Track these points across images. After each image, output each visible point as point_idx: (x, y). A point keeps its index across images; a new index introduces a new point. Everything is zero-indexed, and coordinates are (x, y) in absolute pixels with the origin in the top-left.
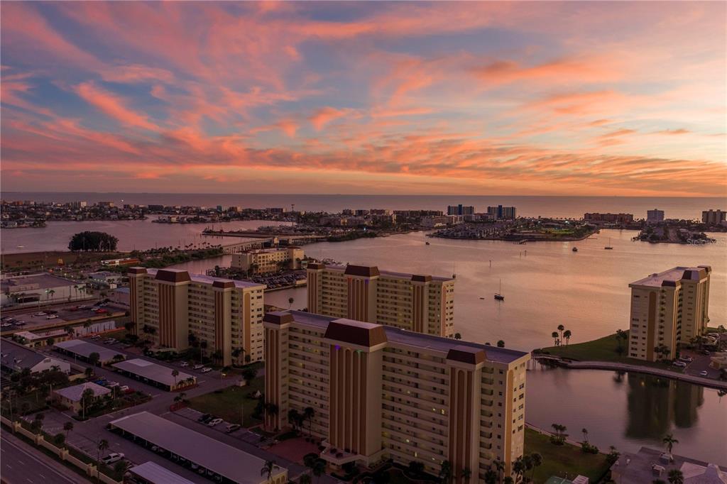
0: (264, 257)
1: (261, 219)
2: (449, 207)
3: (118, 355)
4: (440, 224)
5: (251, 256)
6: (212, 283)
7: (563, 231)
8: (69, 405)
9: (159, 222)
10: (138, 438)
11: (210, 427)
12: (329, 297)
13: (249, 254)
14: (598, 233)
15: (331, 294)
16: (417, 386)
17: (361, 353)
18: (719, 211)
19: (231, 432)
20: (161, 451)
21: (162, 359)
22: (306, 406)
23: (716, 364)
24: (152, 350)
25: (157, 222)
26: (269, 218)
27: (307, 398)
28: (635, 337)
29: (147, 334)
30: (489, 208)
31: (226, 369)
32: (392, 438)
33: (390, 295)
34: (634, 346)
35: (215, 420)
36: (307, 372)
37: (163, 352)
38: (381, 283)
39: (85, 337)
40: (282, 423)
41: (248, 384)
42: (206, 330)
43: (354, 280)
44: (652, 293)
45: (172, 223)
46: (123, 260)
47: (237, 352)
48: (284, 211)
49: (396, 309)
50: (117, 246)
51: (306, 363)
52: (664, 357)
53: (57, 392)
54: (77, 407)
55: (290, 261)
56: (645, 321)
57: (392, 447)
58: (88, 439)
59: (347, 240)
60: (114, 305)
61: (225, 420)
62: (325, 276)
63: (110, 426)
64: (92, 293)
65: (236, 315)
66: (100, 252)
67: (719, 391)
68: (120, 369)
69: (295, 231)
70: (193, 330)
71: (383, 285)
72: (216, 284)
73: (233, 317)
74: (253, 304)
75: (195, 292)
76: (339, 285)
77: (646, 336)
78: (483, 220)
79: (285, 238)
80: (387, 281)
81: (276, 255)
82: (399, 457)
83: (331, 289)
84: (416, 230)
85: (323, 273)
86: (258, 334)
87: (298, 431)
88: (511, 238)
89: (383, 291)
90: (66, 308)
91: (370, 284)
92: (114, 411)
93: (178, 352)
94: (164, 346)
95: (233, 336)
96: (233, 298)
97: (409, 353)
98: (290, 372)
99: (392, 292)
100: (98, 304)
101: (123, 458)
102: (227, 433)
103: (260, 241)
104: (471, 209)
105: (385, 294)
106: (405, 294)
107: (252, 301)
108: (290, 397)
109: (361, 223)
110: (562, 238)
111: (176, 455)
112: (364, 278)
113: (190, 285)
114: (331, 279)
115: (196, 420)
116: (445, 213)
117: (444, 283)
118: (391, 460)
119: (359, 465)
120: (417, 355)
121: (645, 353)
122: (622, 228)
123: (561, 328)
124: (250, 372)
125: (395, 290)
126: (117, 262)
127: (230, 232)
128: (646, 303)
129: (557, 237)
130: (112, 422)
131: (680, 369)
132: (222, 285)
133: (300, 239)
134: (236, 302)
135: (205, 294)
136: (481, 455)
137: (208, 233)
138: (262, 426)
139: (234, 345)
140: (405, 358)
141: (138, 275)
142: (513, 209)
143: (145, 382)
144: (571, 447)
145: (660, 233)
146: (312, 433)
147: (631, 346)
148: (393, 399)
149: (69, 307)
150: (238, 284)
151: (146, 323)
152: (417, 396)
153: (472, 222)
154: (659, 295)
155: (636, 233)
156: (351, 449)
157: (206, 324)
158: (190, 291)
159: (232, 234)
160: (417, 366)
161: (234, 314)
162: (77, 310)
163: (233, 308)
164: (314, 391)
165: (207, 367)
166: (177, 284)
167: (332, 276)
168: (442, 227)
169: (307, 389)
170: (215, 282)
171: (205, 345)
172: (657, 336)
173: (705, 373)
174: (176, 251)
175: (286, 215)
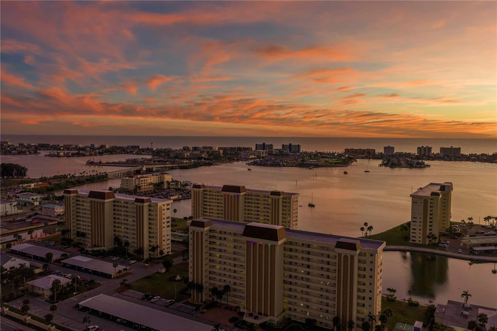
0: (144, 180)
1: (125, 153)
2: (256, 145)
3: (64, 254)
4: (253, 156)
5: (135, 180)
6: (134, 200)
7: (334, 161)
8: (40, 292)
9: (50, 156)
10: (103, 313)
11: (152, 302)
12: (208, 207)
13: (134, 179)
14: (356, 161)
15: (210, 205)
16: (308, 267)
17: (271, 245)
18: (427, 147)
19: (170, 305)
20: (124, 322)
21: (96, 256)
22: (223, 284)
23: (465, 245)
24: (87, 249)
25: (49, 156)
26: (131, 153)
27: (224, 278)
28: (414, 229)
29: (79, 238)
30: (283, 145)
31: (147, 262)
32: (290, 303)
33: (254, 205)
34: (414, 235)
35: (155, 298)
36: (223, 260)
37: (96, 251)
38: (247, 197)
39: (29, 241)
40: (205, 296)
41: (167, 271)
42: (127, 233)
43: (228, 196)
44: (425, 200)
45: (60, 156)
46: (36, 184)
47: (153, 249)
48: (141, 148)
49: (258, 215)
50: (27, 174)
51: (222, 254)
52: (434, 241)
53: (29, 283)
54: (48, 293)
55: (162, 183)
56: (421, 218)
57: (290, 309)
58: (64, 316)
59: (193, 168)
60: (42, 217)
61: (161, 297)
62: (205, 193)
63: (78, 306)
64: (22, 209)
65: (152, 222)
66: (14, 178)
67: (469, 261)
68: (68, 264)
69: (154, 162)
70: (117, 233)
71: (248, 199)
72: (137, 200)
73: (150, 224)
74: (164, 214)
75: (118, 206)
76: (215, 199)
77: (421, 228)
78: (280, 153)
79: (150, 167)
80: (251, 196)
81: (152, 179)
82: (295, 316)
83: (210, 202)
84: (238, 160)
85: (204, 191)
86: (167, 235)
87: (217, 302)
88: (302, 165)
89: (249, 202)
90: (5, 220)
91: (240, 198)
92: (76, 295)
93: (106, 250)
94: (95, 246)
95: (150, 237)
96: (150, 210)
97: (303, 244)
98: (210, 261)
99: (255, 203)
100: (30, 217)
101: (98, 329)
102: (167, 307)
103: (133, 169)
104: (271, 145)
105: (250, 204)
106: (265, 204)
107: (163, 212)
108: (210, 278)
109: (201, 156)
110: (335, 165)
111: (137, 324)
112: (236, 194)
113: (114, 201)
114: (210, 195)
115: (141, 298)
116: (254, 149)
117: (293, 196)
118: (289, 319)
119: (269, 323)
120: (309, 246)
121: (421, 239)
122: (370, 158)
123: (366, 224)
124: (167, 261)
125: (256, 201)
126: (32, 185)
127: (107, 163)
128: (422, 206)
129: (332, 165)
130: (80, 303)
131: (444, 249)
132: (142, 201)
133: (161, 168)
134: (152, 213)
135: (127, 207)
136: (358, 312)
137: (91, 163)
138: (189, 300)
139: (150, 244)
140: (300, 248)
141: (72, 195)
142: (299, 146)
143: (90, 273)
144: (400, 303)
145: (396, 161)
146: (228, 303)
147: (412, 234)
148: (290, 276)
149: (7, 220)
150: (154, 200)
151: (78, 230)
152: (308, 273)
153: (273, 155)
154: (429, 201)
155: (380, 162)
156: (263, 313)
157: (127, 229)
158: (114, 206)
159: (108, 164)
160: (309, 253)
161: (150, 222)
162: (14, 221)
163: (150, 217)
164: (228, 273)
165: (132, 259)
166: (106, 201)
167: (210, 193)
168: (254, 158)
169: (223, 272)
170: (136, 199)
171: (127, 244)
172: (428, 228)
173: (460, 250)
174: (73, 176)
175: (143, 150)
